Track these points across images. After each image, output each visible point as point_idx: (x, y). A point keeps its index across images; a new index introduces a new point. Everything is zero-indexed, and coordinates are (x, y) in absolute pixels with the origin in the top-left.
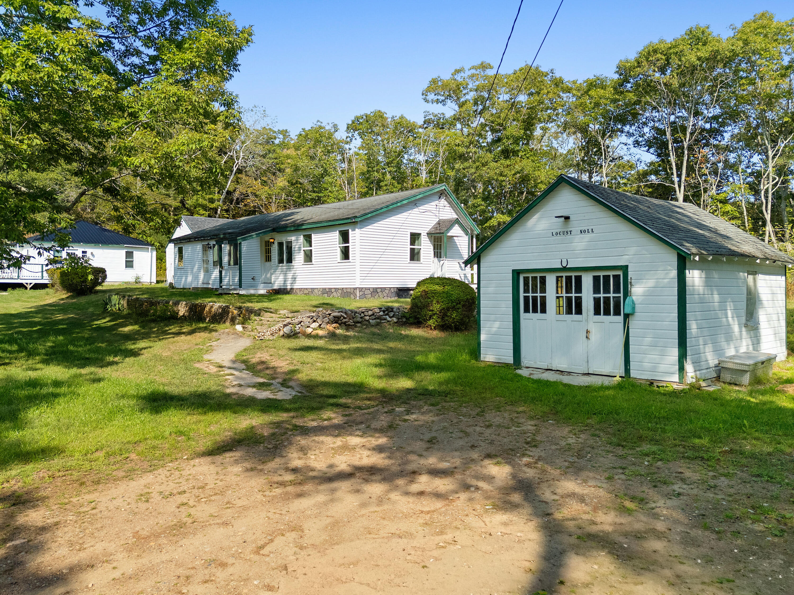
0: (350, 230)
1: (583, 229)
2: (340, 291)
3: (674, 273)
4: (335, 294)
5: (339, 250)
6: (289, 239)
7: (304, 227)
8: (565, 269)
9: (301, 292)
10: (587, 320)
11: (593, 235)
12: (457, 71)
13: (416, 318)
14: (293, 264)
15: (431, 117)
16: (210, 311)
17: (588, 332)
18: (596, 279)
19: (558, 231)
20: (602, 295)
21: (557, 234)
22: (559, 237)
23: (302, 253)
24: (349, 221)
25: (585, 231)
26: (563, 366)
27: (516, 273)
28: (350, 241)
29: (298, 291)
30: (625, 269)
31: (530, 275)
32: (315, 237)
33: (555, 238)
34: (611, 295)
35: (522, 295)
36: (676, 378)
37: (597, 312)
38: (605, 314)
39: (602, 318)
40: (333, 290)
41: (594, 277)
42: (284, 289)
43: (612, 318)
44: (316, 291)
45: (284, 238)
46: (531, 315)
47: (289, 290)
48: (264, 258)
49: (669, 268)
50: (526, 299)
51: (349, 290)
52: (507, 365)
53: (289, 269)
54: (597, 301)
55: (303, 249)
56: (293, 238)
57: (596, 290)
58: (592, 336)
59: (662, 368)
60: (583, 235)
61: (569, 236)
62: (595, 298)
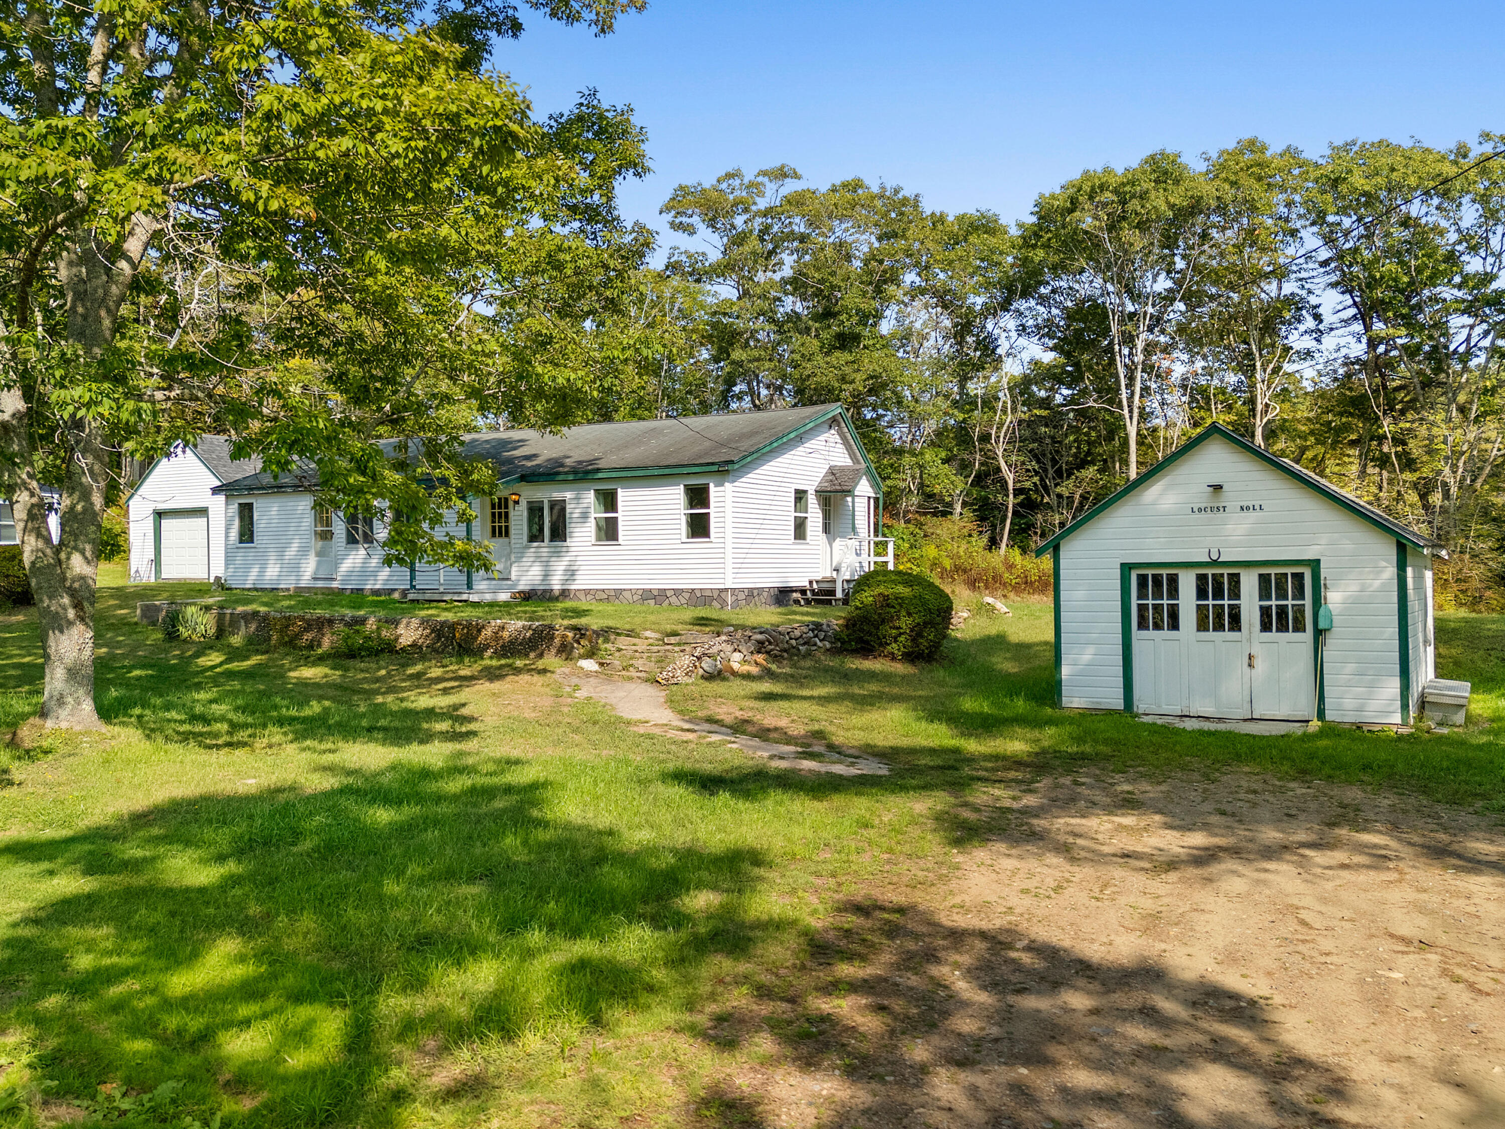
0: (712, 485)
1: (1245, 504)
2: (687, 595)
3: (1391, 572)
4: (673, 600)
5: (684, 520)
6: (557, 496)
7: (600, 475)
8: (1215, 563)
9: (589, 597)
10: (1250, 640)
11: (1261, 514)
12: (729, 176)
13: (860, 640)
14: (568, 543)
15: (684, 258)
16: (496, 636)
17: (1250, 657)
18: (1264, 580)
19: (1203, 506)
20: (1274, 603)
21: (1200, 510)
22: (1203, 515)
23: (592, 524)
24: (715, 468)
25: (1248, 508)
26: (1208, 711)
27: (1126, 568)
28: (712, 504)
29: (581, 596)
30: (1315, 565)
31: (1150, 572)
32: (623, 495)
33: (1197, 516)
34: (1290, 602)
35: (1134, 602)
36: (1397, 718)
37: (1266, 627)
38: (1278, 630)
39: (1274, 635)
40: (669, 594)
41: (1260, 575)
42: (545, 591)
43: (1291, 636)
44: (627, 595)
45: (546, 494)
46: (1151, 633)
47: (557, 593)
48: (489, 530)
49: (1384, 564)
50: (1142, 609)
51: (709, 593)
52: (1110, 712)
53: (558, 554)
54: (1265, 612)
55: (593, 515)
56: (568, 495)
57: (1264, 594)
58: (1257, 662)
59: (1374, 705)
60: (1245, 514)
61: (1221, 515)
62: (1261, 607)
